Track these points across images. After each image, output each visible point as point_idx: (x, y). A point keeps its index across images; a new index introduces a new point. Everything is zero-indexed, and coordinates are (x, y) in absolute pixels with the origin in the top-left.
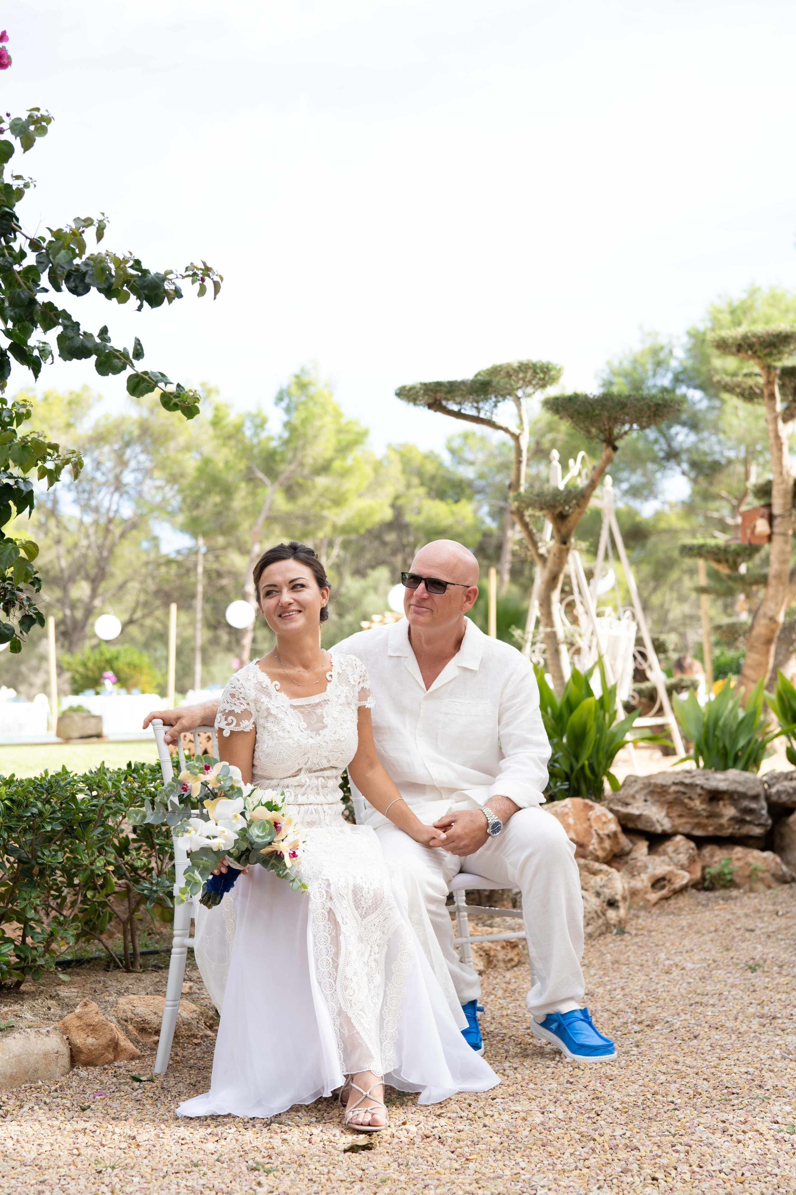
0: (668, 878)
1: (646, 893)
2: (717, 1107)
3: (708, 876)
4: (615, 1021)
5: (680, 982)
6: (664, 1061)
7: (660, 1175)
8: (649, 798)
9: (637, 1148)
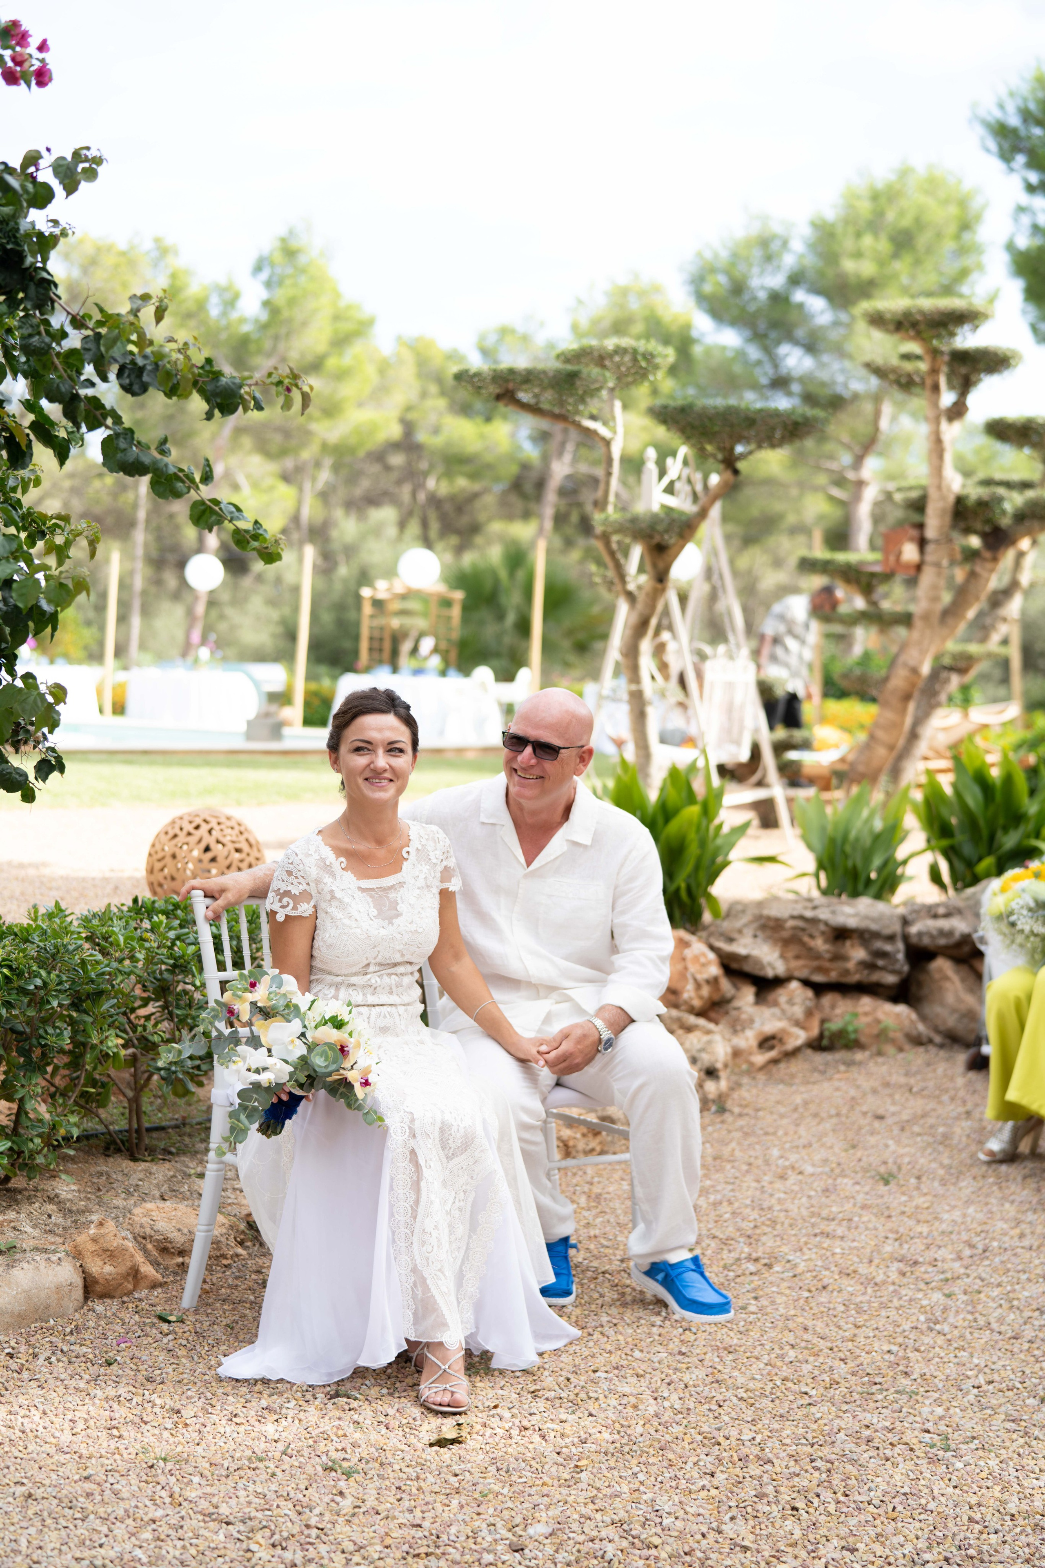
0: (779, 1036)
1: (750, 1054)
2: (858, 1403)
3: (827, 1033)
4: (725, 1254)
5: (799, 1196)
6: (791, 1324)
7: (800, 1504)
9: (770, 1461)
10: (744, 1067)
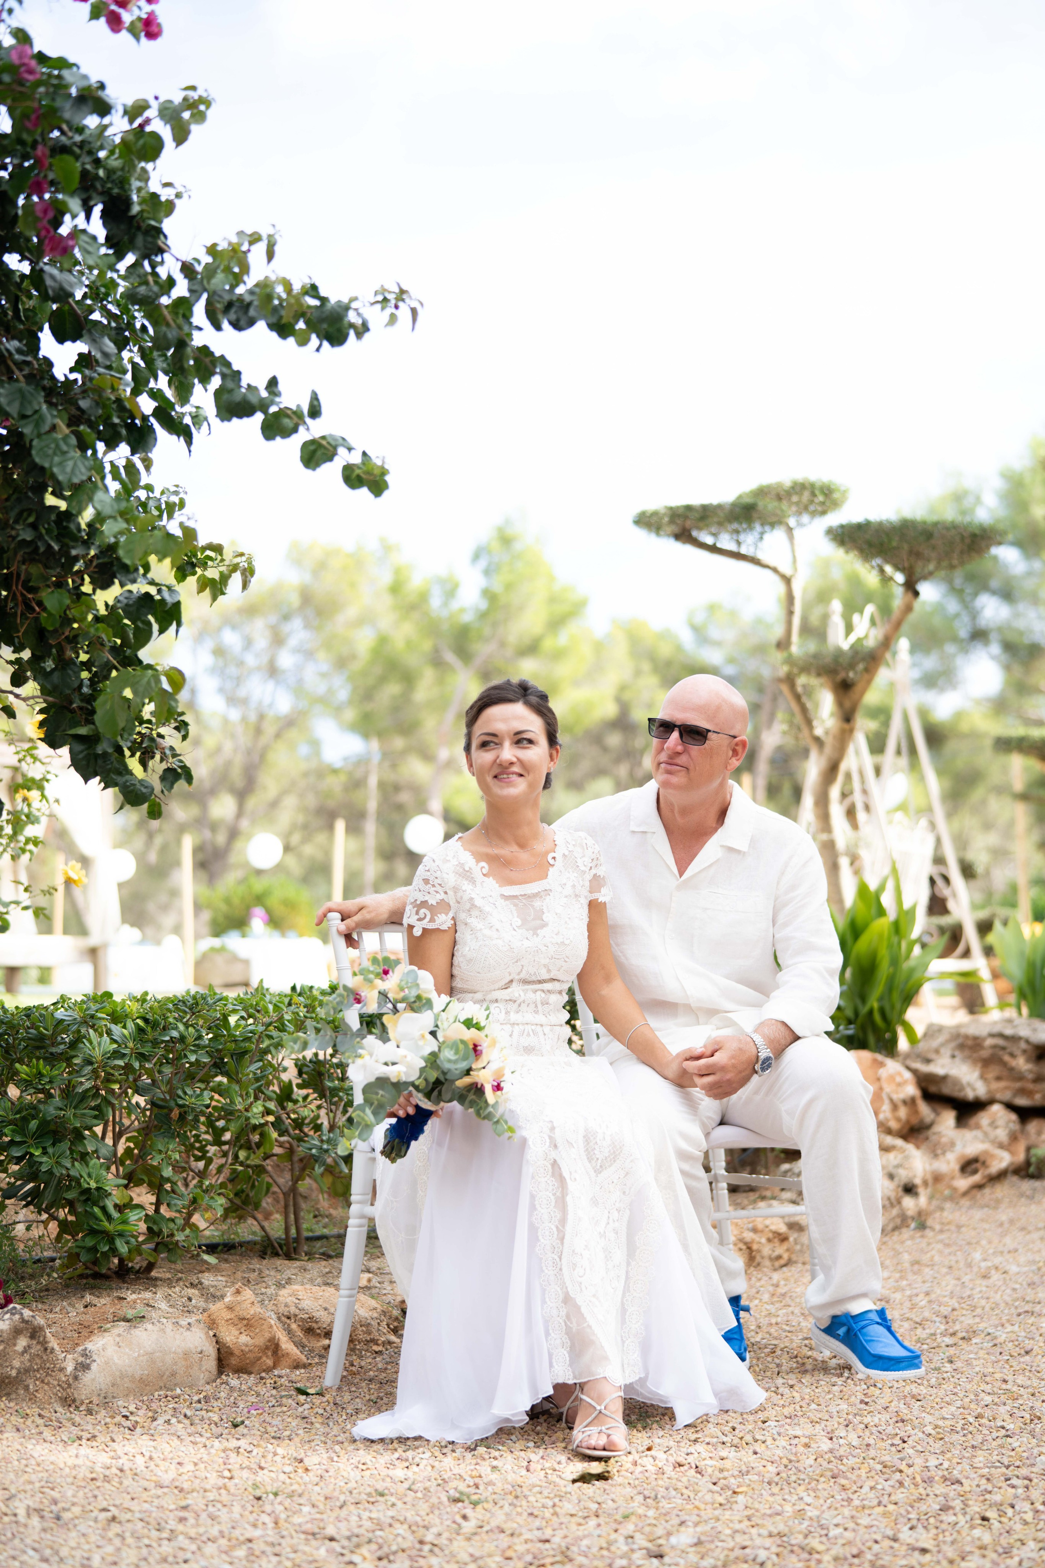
0: (982, 1159)
1: (953, 1178)
3: (1033, 1160)
4: (919, 1331)
5: (1003, 1288)
6: (988, 1379)
7: (991, 1514)
8: (957, 1053)
9: (959, 1482)
10: (947, 1192)
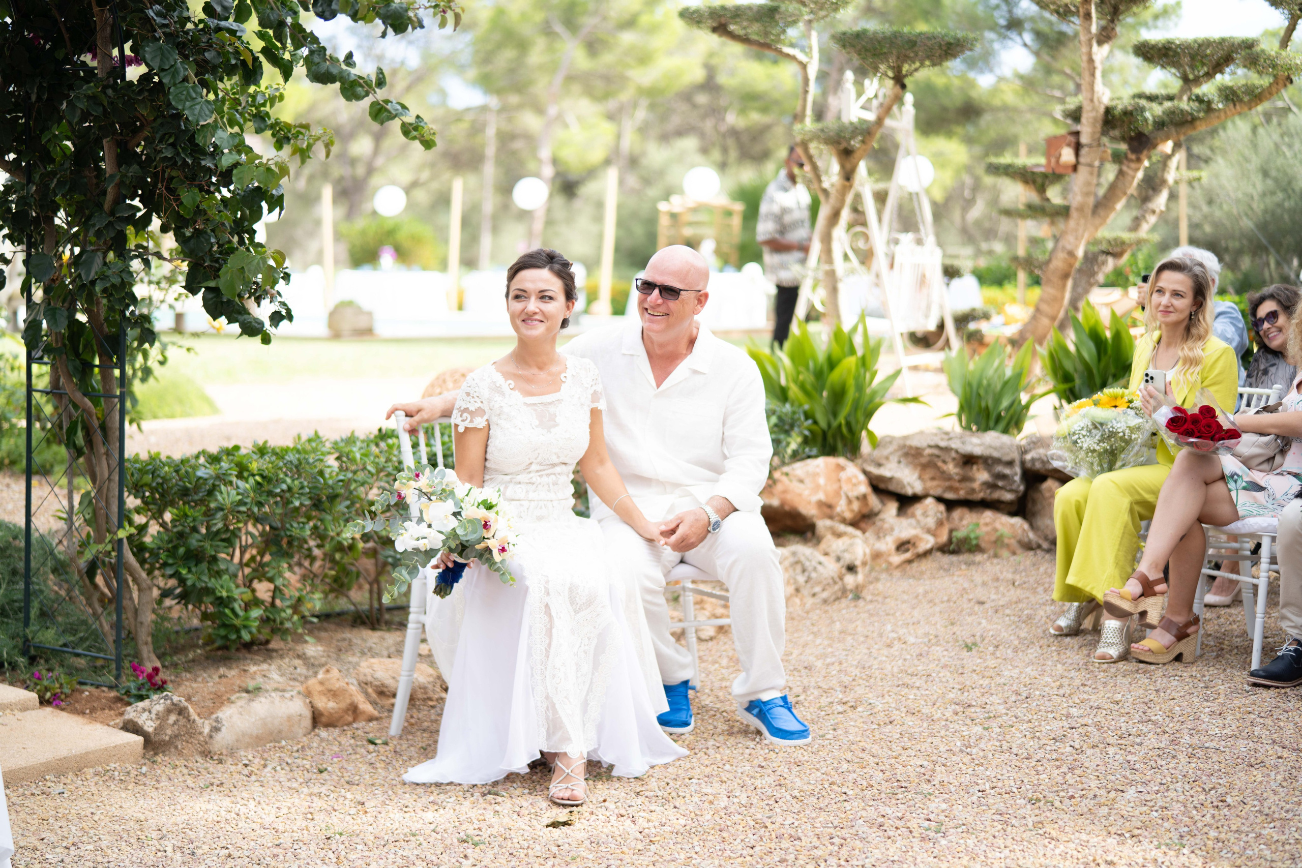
0: (913, 541)
1: (890, 555)
3: (954, 540)
5: (897, 659)
8: (902, 460)
9: (799, 839)
10: (882, 565)
